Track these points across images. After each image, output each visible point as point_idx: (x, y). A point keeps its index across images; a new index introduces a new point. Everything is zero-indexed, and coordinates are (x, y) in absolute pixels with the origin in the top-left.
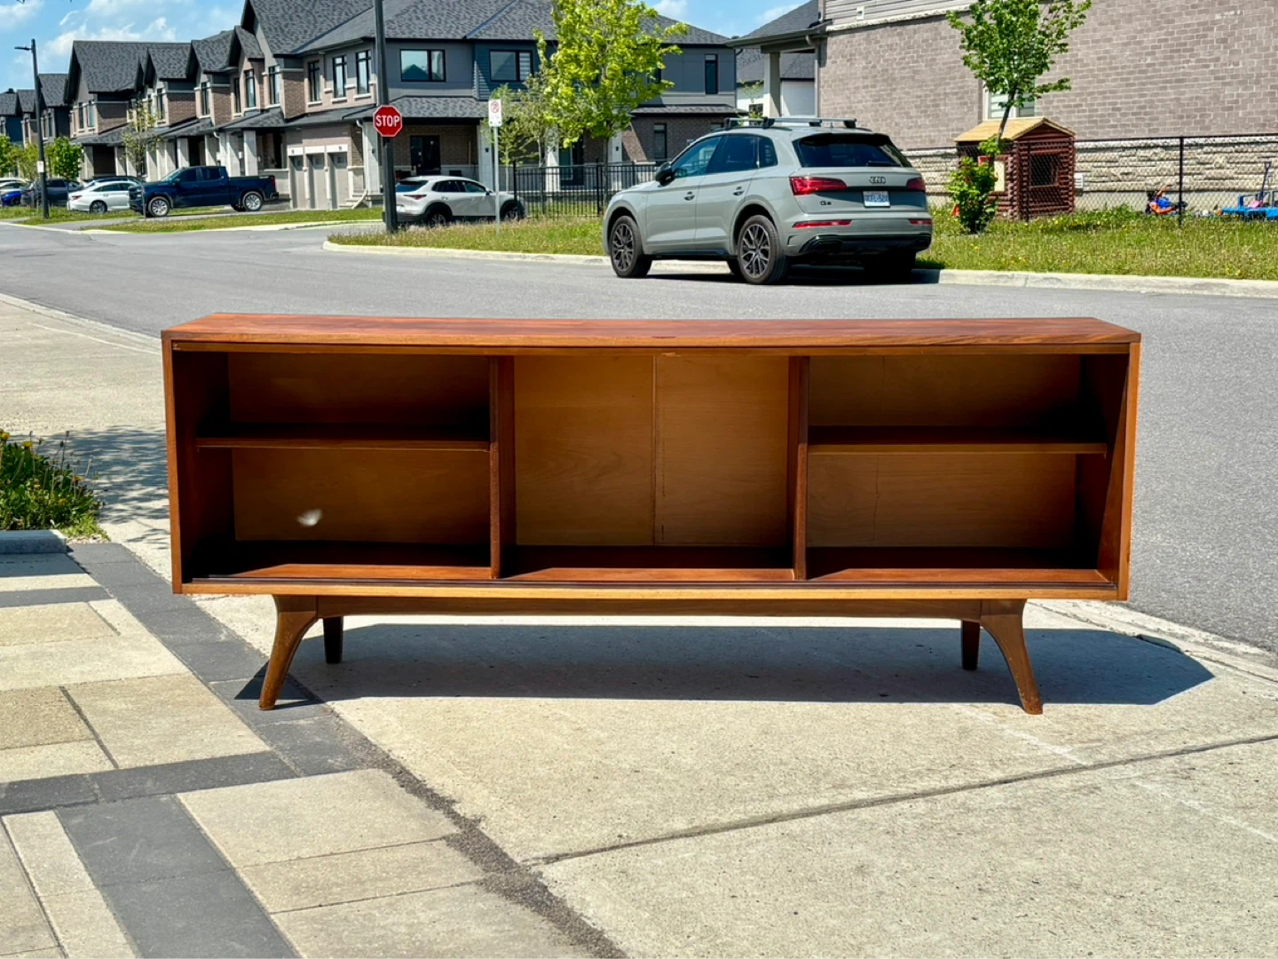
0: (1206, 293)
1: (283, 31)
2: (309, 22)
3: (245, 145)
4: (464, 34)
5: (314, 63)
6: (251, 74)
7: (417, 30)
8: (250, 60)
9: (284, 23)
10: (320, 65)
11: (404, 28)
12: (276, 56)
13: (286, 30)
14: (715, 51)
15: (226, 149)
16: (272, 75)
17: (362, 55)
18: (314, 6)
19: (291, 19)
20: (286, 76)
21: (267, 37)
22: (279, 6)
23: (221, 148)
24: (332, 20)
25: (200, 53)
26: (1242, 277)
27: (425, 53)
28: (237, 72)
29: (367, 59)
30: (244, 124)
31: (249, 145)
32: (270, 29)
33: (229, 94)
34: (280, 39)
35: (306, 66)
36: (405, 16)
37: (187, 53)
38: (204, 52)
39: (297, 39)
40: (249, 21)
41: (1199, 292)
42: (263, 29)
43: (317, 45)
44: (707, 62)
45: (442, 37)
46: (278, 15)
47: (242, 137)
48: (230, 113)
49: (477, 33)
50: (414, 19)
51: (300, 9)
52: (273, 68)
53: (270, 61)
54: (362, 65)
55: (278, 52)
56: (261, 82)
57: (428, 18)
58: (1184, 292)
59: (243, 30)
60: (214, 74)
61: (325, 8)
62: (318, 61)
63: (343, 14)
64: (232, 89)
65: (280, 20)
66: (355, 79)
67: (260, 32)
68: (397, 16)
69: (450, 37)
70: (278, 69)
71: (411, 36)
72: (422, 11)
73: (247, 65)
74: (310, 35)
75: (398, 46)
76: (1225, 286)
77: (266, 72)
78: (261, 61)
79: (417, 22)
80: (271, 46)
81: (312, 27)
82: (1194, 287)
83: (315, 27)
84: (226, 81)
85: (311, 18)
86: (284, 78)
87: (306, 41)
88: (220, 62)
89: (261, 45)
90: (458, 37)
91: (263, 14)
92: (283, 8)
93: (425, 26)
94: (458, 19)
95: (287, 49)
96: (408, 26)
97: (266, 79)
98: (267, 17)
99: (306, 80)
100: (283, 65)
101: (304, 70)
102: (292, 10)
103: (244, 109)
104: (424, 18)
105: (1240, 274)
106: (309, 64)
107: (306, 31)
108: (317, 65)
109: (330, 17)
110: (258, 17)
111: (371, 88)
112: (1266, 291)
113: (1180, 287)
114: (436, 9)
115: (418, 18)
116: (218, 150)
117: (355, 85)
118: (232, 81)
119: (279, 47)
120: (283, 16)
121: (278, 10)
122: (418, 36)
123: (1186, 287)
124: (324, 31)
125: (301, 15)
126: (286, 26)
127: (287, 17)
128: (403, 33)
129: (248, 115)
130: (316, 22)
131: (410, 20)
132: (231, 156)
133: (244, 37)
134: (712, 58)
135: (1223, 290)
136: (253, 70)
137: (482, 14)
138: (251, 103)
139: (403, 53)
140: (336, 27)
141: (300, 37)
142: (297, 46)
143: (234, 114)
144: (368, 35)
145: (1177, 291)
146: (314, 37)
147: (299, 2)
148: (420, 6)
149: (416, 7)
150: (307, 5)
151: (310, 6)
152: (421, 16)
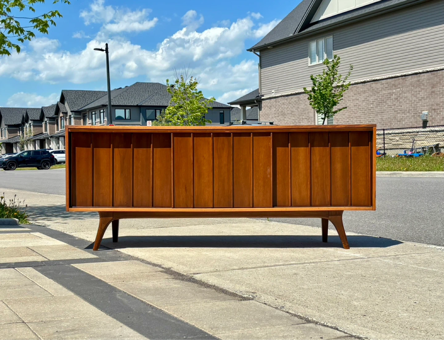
0: (395, 176)
1: (74, 103)
2: (83, 100)
3: (60, 142)
4: (137, 104)
5: (85, 114)
6: (63, 118)
7: (121, 102)
8: (62, 113)
9: (75, 100)
10: (87, 114)
11: (116, 102)
12: (72, 111)
13: (75, 103)
14: (223, 110)
15: (53, 143)
16: (70, 118)
17: (102, 111)
18: (85, 95)
19: (77, 99)
20: (75, 118)
21: (69, 105)
22: (73, 95)
23: (51, 143)
24: (91, 100)
25: (45, 111)
26: (407, 170)
27: (124, 110)
28: (58, 117)
29: (103, 112)
30: (60, 135)
31: (61, 142)
32: (70, 103)
33: (54, 125)
34: (73, 106)
35: (82, 115)
36: (117, 98)
37: (40, 111)
38: (46, 111)
39: (79, 106)
40: (62, 100)
41: (393, 176)
42: (67, 102)
43: (86, 108)
44: (220, 113)
45: (130, 105)
46: (72, 98)
47: (59, 139)
48: (55, 131)
49: (141, 103)
50: (120, 99)
51: (80, 96)
52: (71, 116)
53: (69, 113)
54: (102, 114)
55: (72, 110)
56: (66, 120)
57: (125, 98)
58: (387, 176)
59: (60, 103)
60: (50, 118)
61: (89, 95)
62: (86, 113)
63: (95, 97)
64: (56, 123)
65: (73, 99)
66: (99, 119)
67: (66, 104)
68: (114, 98)
69: (132, 105)
70: (72, 116)
71: (119, 104)
72: (123, 96)
73: (61, 115)
74: (84, 105)
75: (115, 108)
76: (401, 173)
77: (68, 117)
78: (66, 113)
79: (121, 100)
80: (70, 108)
81: (84, 102)
82: (390, 174)
83: (85, 102)
84: (54, 120)
85: (84, 99)
86: (74, 119)
87: (82, 106)
88: (52, 114)
89: (67, 107)
90: (135, 105)
91: (67, 97)
92: (74, 96)
93: (124, 101)
94: (135, 99)
95: (76, 109)
96: (118, 101)
97: (68, 120)
98: (69, 98)
99: (82, 120)
100: (74, 114)
101: (81, 116)
102: (77, 96)
103: (60, 130)
104: (124, 98)
105: (406, 170)
106: (83, 114)
107: (82, 103)
108: (86, 115)
109: (91, 98)
110: (65, 98)
111: (105, 122)
112: (415, 175)
113: (386, 175)
114: (128, 96)
115: (121, 98)
116: (50, 144)
117: (99, 121)
118: (56, 120)
119: (73, 108)
120: (74, 98)
121: (72, 96)
122: (121, 104)
123: (388, 174)
124: (89, 103)
125: (81, 98)
126: (75, 101)
127: (76, 98)
128: (116, 103)
129: (61, 132)
130: (86, 100)
131: (119, 99)
132: (55, 146)
133: (61, 105)
134: (222, 112)
135: (400, 175)
136: (63, 116)
137: (143, 97)
138: (62, 128)
139: (116, 110)
140: (93, 102)
142: (79, 108)
143: (56, 132)
144: (104, 104)
145: (385, 176)
146: (85, 105)
147: (80, 93)
148: (122, 95)
149: (121, 95)
150: (83, 94)
151: (84, 95)
152: (122, 98)
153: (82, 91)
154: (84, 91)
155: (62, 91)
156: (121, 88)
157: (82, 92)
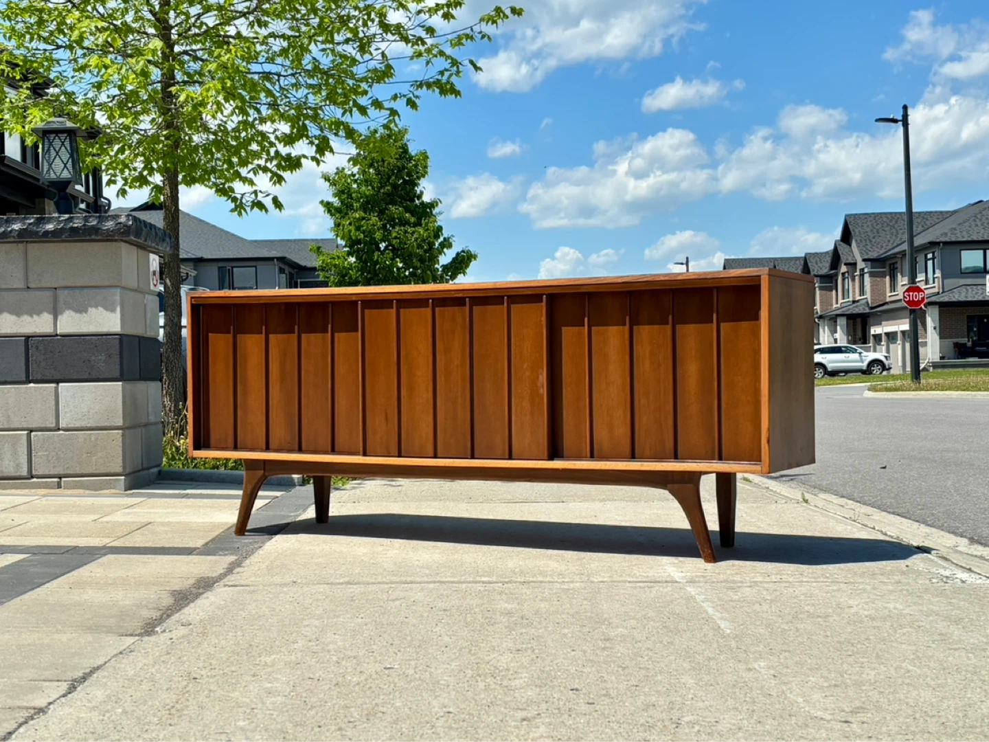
1: (871, 241)
2: (892, 234)
3: (838, 328)
5: (893, 264)
6: (846, 275)
7: (976, 234)
8: (846, 264)
9: (872, 236)
10: (899, 265)
11: (964, 233)
12: (864, 260)
13: (874, 240)
15: (824, 331)
16: (862, 275)
17: (930, 256)
18: (896, 222)
19: (878, 233)
20: (872, 275)
21: (858, 247)
22: (869, 223)
23: (821, 330)
25: (811, 262)
27: (982, 252)
28: (837, 275)
29: (933, 259)
30: (838, 312)
31: (841, 328)
32: (861, 241)
33: (832, 291)
34: (868, 247)
35: (888, 267)
36: (966, 224)
37: (802, 262)
38: (814, 261)
39: (882, 247)
40: (846, 236)
42: (856, 241)
43: (895, 250)
46: (868, 230)
47: (836, 322)
48: (832, 305)
50: (973, 226)
51: (885, 225)
52: (863, 269)
53: (861, 265)
54: (930, 263)
55: (866, 257)
56: (853, 280)
57: (985, 224)
59: (842, 244)
60: (821, 276)
62: (897, 262)
63: (920, 226)
64: (834, 287)
65: (869, 234)
66: (924, 274)
67: (854, 244)
68: (960, 224)
70: (866, 270)
71: (970, 239)
72: (981, 220)
73: (844, 269)
74: (893, 244)
75: (958, 247)
77: (858, 273)
78: (855, 264)
79: (976, 228)
80: (861, 253)
81: (894, 237)
83: (896, 238)
84: (829, 281)
85: (894, 230)
86: (870, 276)
87: (888, 248)
88: (825, 269)
89: (856, 252)
91: (856, 230)
92: (872, 225)
95: (874, 255)
96: (968, 232)
97: (857, 278)
98: (860, 232)
99: (888, 278)
100: (869, 266)
101: (886, 270)
102: (880, 226)
103: (840, 301)
106: (890, 265)
107: (889, 241)
108: (896, 266)
110: (852, 233)
111: (936, 280)
115: (977, 225)
117: (924, 278)
118: (834, 281)
119: (867, 254)
120: (872, 231)
121: (868, 226)
122: (975, 239)
125: (886, 229)
126: (874, 238)
127: (875, 231)
128: (963, 237)
129: (843, 305)
130: (898, 234)
131: (970, 227)
132: (828, 336)
133: (843, 248)
136: (848, 272)
138: (846, 296)
139: (962, 252)
141: (884, 245)
142: (882, 252)
143: (835, 306)
144: (934, 240)
146: (895, 244)
147: (885, 219)
148: (979, 216)
149: (976, 217)
150: (891, 221)
151: (894, 222)
152: (979, 224)
153: (891, 213)
154: (896, 213)
155: (846, 215)
156: (981, 201)
157: (889, 216)
